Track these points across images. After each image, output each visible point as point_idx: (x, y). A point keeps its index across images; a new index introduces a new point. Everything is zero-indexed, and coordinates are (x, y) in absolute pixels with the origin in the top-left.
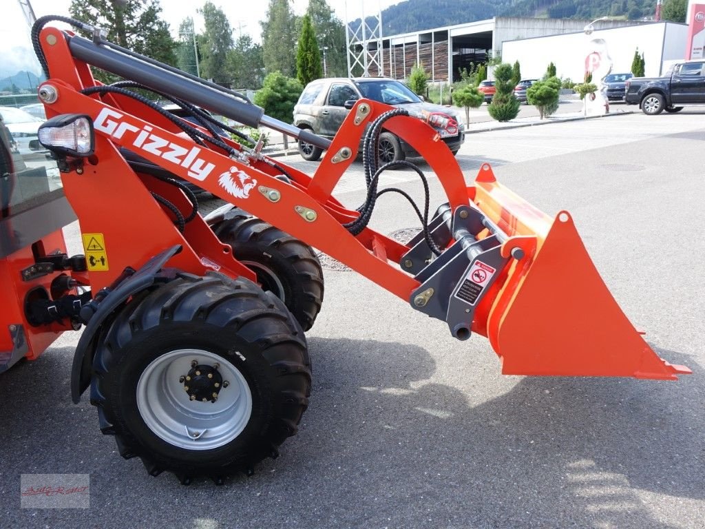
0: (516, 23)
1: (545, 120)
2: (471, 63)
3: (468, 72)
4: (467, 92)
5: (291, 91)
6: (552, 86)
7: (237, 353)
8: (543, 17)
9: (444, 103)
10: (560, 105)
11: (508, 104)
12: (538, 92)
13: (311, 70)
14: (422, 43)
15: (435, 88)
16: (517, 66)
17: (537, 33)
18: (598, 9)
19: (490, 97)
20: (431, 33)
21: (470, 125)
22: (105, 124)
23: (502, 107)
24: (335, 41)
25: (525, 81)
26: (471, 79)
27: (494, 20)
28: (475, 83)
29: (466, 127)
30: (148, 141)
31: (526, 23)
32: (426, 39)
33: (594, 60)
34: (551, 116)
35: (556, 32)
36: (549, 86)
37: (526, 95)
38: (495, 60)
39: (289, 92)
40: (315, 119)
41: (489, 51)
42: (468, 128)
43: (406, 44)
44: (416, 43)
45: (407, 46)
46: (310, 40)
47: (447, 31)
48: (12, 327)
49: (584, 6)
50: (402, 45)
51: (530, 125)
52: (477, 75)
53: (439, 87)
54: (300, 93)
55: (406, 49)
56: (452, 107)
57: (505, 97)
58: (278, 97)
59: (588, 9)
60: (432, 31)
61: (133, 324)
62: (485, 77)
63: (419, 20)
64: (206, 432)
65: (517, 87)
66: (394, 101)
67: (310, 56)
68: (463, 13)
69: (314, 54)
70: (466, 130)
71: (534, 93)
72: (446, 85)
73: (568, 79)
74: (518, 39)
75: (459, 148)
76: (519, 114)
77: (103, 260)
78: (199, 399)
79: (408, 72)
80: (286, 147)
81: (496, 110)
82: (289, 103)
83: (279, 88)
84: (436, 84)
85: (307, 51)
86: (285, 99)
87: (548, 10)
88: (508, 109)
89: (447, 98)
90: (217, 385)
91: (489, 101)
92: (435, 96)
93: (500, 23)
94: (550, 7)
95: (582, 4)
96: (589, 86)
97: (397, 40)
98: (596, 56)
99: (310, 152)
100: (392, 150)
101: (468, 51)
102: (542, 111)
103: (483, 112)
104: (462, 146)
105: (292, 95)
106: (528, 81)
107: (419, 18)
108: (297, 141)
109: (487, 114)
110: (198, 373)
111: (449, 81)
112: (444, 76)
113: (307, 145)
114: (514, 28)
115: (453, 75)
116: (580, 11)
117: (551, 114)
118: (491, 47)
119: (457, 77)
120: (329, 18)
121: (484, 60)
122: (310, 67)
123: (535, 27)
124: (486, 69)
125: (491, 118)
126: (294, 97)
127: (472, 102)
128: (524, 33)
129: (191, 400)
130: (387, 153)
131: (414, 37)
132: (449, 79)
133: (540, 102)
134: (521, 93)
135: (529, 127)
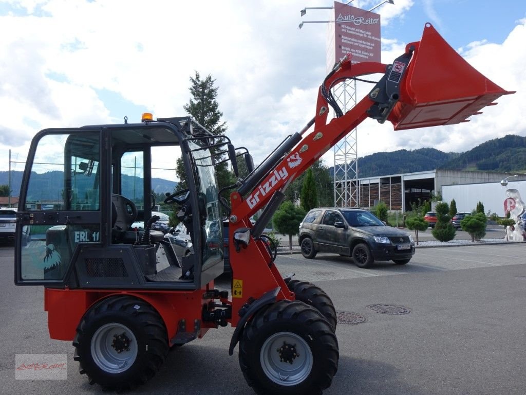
0: (452, 173)
1: (475, 242)
2: (419, 199)
3: (417, 205)
4: (416, 220)
5: (297, 213)
6: (479, 220)
7: (309, 336)
8: (472, 169)
9: (399, 226)
10: (487, 233)
11: (447, 229)
12: (469, 222)
13: (311, 201)
14: (383, 184)
15: (392, 214)
16: (454, 203)
17: (468, 181)
18: (516, 165)
19: (434, 223)
20: (389, 178)
21: (419, 243)
22: (252, 203)
23: (442, 231)
24: (321, 180)
25: (460, 214)
26: (419, 210)
27: (435, 171)
28: (422, 214)
29: (416, 243)
30: (265, 189)
31: (459, 174)
32: (385, 181)
33: (511, 203)
34: (481, 240)
35: (483, 181)
36: (477, 219)
37: (460, 224)
38: (437, 198)
39: (296, 214)
40: (313, 232)
41: (433, 191)
42: (418, 244)
43: (371, 184)
44: (378, 183)
45: (372, 185)
46: (311, 183)
47: (401, 177)
48: (196, 321)
49: (505, 163)
50: (368, 185)
51: (464, 245)
52: (424, 208)
53: (395, 214)
54: (305, 215)
55: (370, 187)
56: (406, 229)
57: (444, 225)
58: (289, 217)
59: (508, 165)
60: (390, 176)
61: (265, 318)
62: (430, 210)
63: (380, 168)
64: (288, 378)
65: (454, 217)
66: (366, 224)
67: (310, 193)
68: (412, 164)
69: (313, 191)
70: (416, 246)
71: (466, 223)
72: (400, 213)
73: (495, 214)
74: (454, 184)
75: (411, 257)
76: (456, 237)
77: (240, 293)
78: (285, 361)
79: (372, 203)
80: (291, 249)
81: (438, 234)
82: (296, 221)
83: (290, 211)
84: (393, 212)
85: (308, 189)
86: (293, 218)
87: (477, 164)
88: (447, 233)
89: (401, 222)
90: (295, 354)
91: (433, 226)
92: (392, 220)
93: (440, 173)
94: (478, 162)
95: (503, 162)
96: (508, 221)
97: (364, 181)
98: (512, 201)
99: (309, 253)
100: (365, 255)
101: (416, 190)
102: (473, 237)
103: (428, 234)
104: (413, 256)
105: (298, 216)
106: (462, 214)
107: (380, 166)
108: (300, 246)
109: (431, 235)
110: (287, 347)
111: (403, 211)
112: (398, 207)
113: (307, 248)
114: (450, 177)
115: (406, 206)
116: (502, 166)
117: (480, 239)
118: (434, 189)
119: (408, 208)
120: (318, 165)
121: (429, 197)
122: (310, 200)
123: (467, 176)
124: (430, 204)
125: (435, 239)
126: (299, 217)
127: (419, 227)
128: (458, 180)
129: (281, 361)
130: (361, 257)
131: (377, 180)
132: (402, 209)
133: (470, 229)
134: (457, 222)
135: (464, 247)
